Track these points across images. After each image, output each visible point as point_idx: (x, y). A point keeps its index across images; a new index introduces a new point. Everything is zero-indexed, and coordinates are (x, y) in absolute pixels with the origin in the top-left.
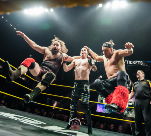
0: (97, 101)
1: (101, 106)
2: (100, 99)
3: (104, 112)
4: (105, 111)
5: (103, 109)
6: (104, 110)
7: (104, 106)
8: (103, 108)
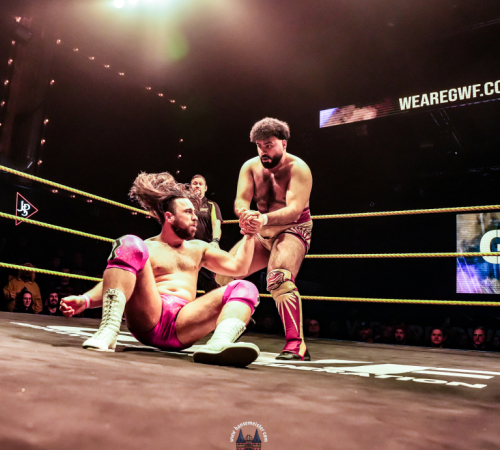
0: (455, 251)
1: (471, 268)
2: (464, 244)
3: (488, 291)
4: (490, 288)
5: (480, 280)
6: (486, 281)
7: (485, 268)
8: (483, 276)
